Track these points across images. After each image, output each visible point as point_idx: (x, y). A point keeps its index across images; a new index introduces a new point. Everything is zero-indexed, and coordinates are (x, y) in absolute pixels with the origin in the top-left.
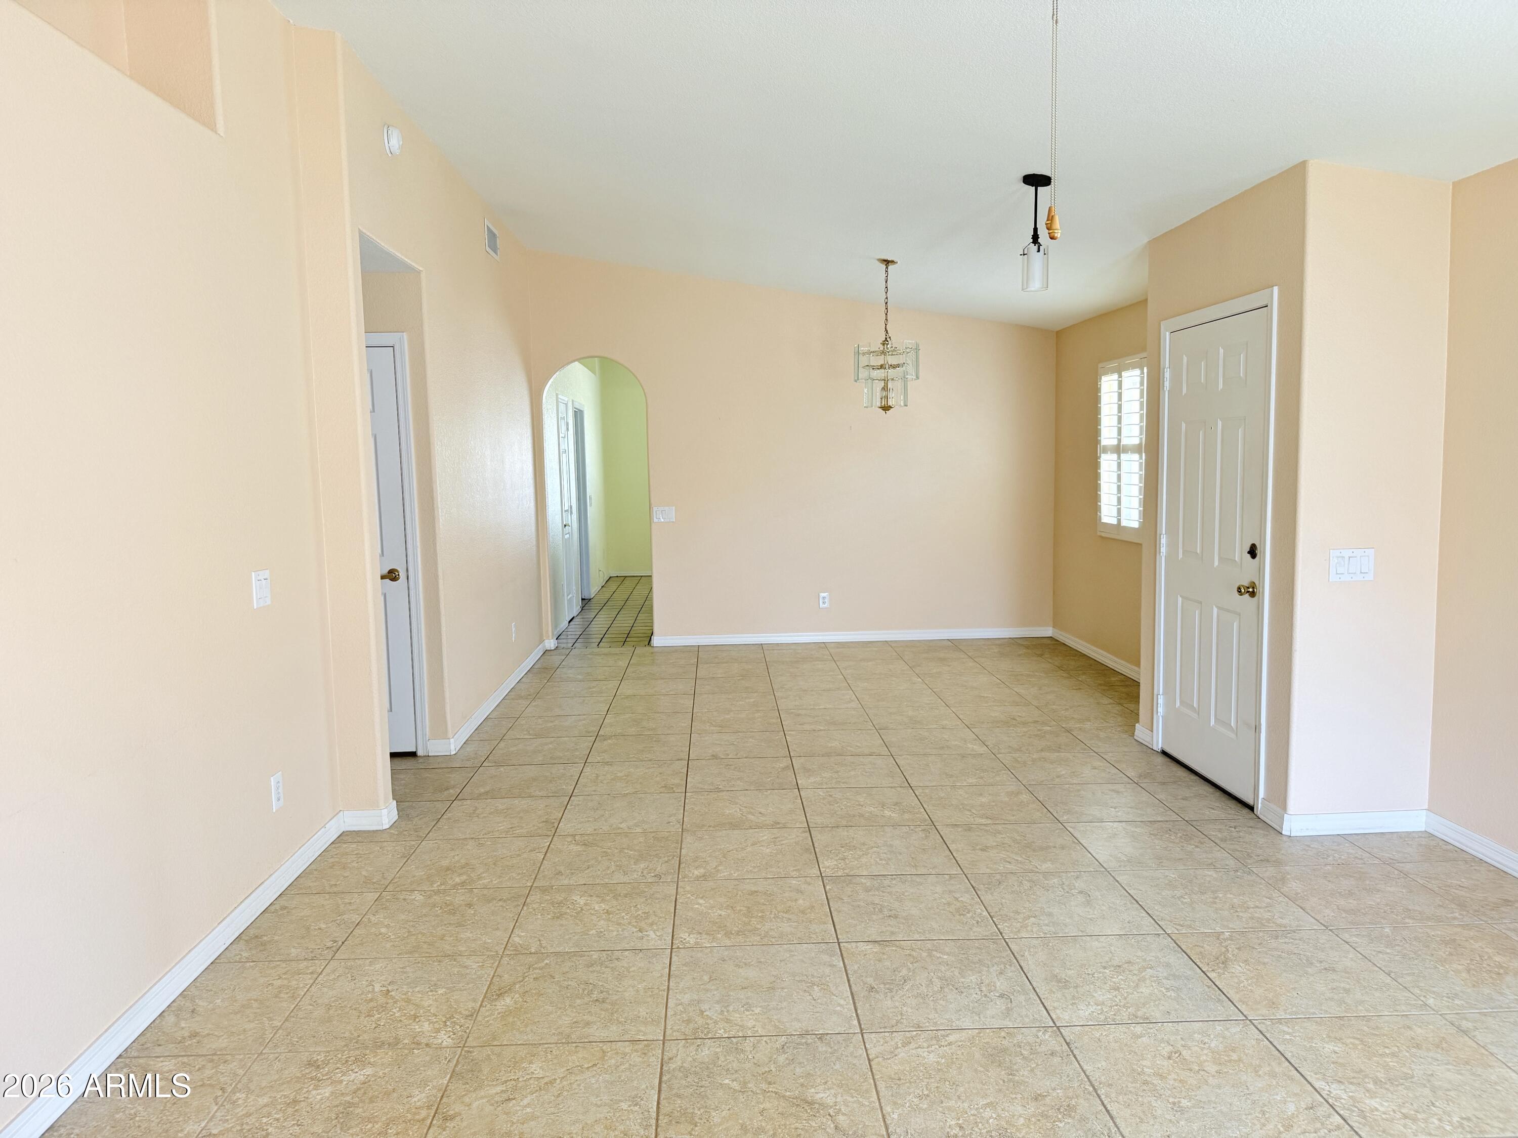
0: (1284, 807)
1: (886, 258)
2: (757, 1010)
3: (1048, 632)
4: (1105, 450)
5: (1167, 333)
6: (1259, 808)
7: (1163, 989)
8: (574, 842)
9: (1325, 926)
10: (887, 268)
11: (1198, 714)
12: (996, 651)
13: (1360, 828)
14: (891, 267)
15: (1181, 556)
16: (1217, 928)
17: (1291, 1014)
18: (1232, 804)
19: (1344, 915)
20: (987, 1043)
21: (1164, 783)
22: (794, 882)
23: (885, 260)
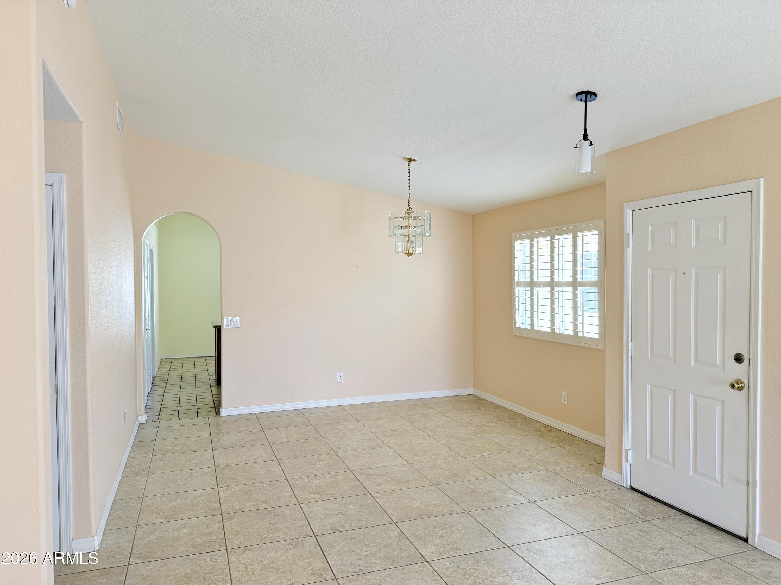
1: (410, 157)
3: (471, 391)
4: (519, 284)
5: (630, 211)
10: (410, 164)
11: (674, 466)
14: (412, 163)
23: (408, 159)
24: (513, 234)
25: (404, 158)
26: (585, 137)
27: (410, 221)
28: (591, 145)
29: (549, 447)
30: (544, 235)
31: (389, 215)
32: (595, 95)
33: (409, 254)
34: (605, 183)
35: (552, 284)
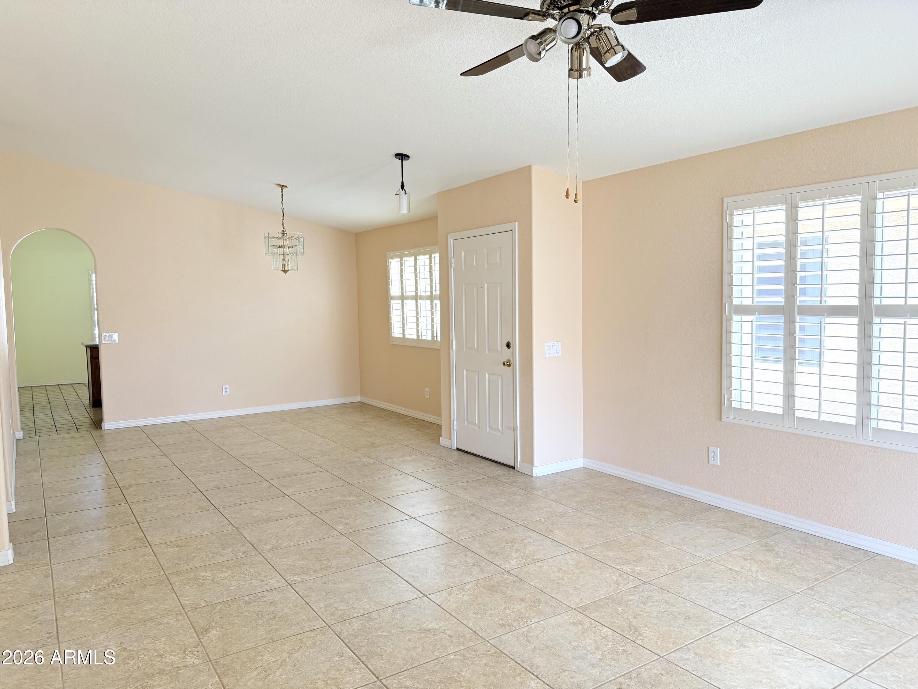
0: (532, 463)
1: (282, 184)
2: (366, 600)
3: (358, 399)
4: (393, 298)
5: (452, 240)
6: (518, 467)
7: (536, 546)
8: (169, 546)
9: (576, 510)
10: (282, 190)
11: (479, 427)
12: (336, 411)
13: (560, 469)
14: (284, 189)
15: (465, 350)
16: (538, 518)
17: (589, 544)
18: (503, 467)
19: (579, 504)
20: (484, 585)
21: (468, 463)
22: (330, 540)
23: (281, 185)
24: (388, 253)
25: (276, 184)
26: (403, 187)
27: (285, 241)
28: (406, 194)
29: (409, 431)
30: (410, 255)
31: (265, 235)
32: (408, 157)
33: (285, 271)
34: (437, 216)
35: (417, 298)
